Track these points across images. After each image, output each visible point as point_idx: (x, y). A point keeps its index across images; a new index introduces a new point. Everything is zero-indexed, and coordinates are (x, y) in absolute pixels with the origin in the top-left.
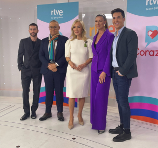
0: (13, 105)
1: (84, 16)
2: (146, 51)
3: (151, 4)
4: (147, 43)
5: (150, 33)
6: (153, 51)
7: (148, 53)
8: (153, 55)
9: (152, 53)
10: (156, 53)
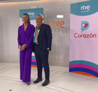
0: (5, 67)
2: (82, 35)
3: (84, 9)
4: (82, 31)
5: (84, 25)
6: (86, 35)
7: (82, 36)
8: (86, 37)
9: (85, 36)
10: (87, 36)
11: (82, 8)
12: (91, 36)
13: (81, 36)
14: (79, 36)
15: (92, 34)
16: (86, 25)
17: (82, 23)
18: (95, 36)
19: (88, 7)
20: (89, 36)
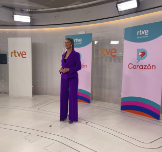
1: (96, 42)
4: (138, 60)
5: (140, 54)
7: (138, 67)
9: (141, 67)
10: (144, 67)
11: (139, 33)
12: (149, 67)
13: (136, 67)
14: (135, 67)
15: (151, 65)
16: (144, 54)
17: (139, 51)
18: (154, 67)
19: (146, 32)
20: (146, 68)
